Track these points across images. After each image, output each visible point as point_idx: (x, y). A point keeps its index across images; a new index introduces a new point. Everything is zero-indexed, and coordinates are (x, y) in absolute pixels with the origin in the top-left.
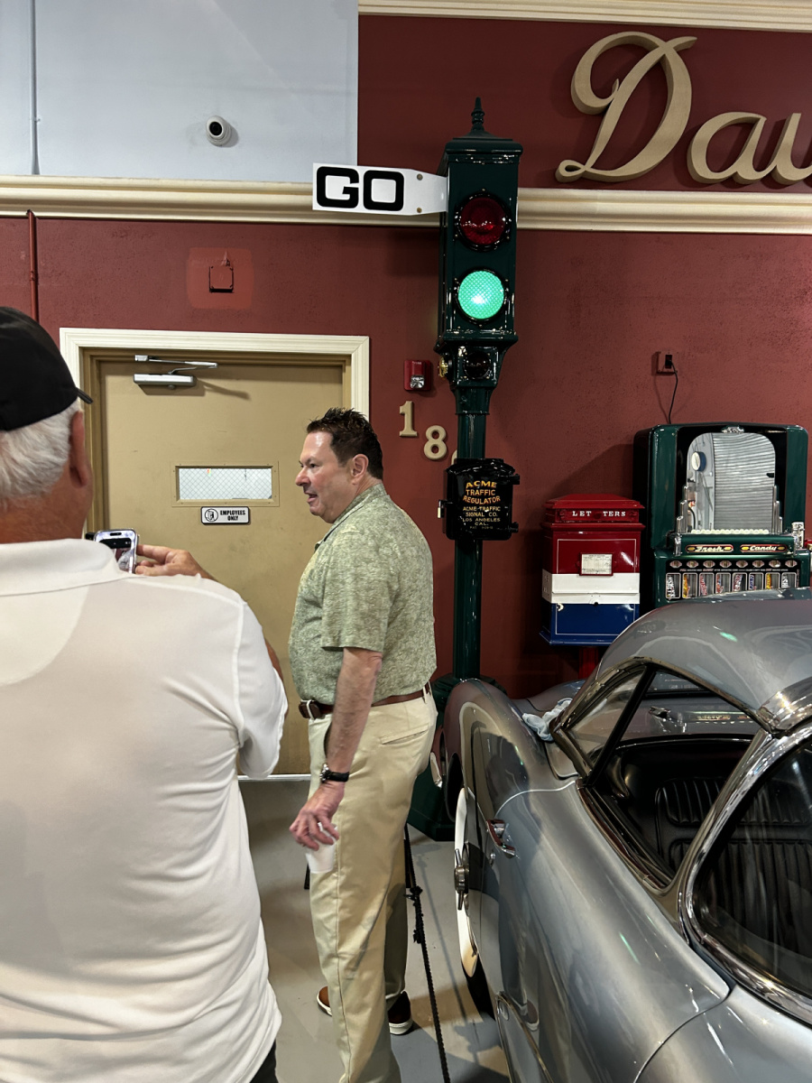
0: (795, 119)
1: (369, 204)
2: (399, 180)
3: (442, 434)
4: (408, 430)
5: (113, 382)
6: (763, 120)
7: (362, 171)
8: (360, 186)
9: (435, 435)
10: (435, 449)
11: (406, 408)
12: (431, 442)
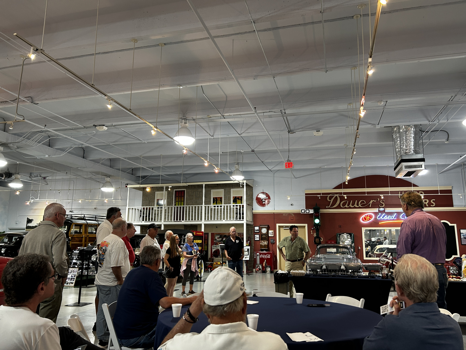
0: (352, 201)
1: (306, 212)
2: (309, 210)
3: (316, 234)
4: (312, 233)
5: (281, 228)
6: (348, 201)
7: (305, 210)
8: (305, 211)
9: (315, 234)
10: (315, 235)
11: (312, 231)
12: (314, 235)
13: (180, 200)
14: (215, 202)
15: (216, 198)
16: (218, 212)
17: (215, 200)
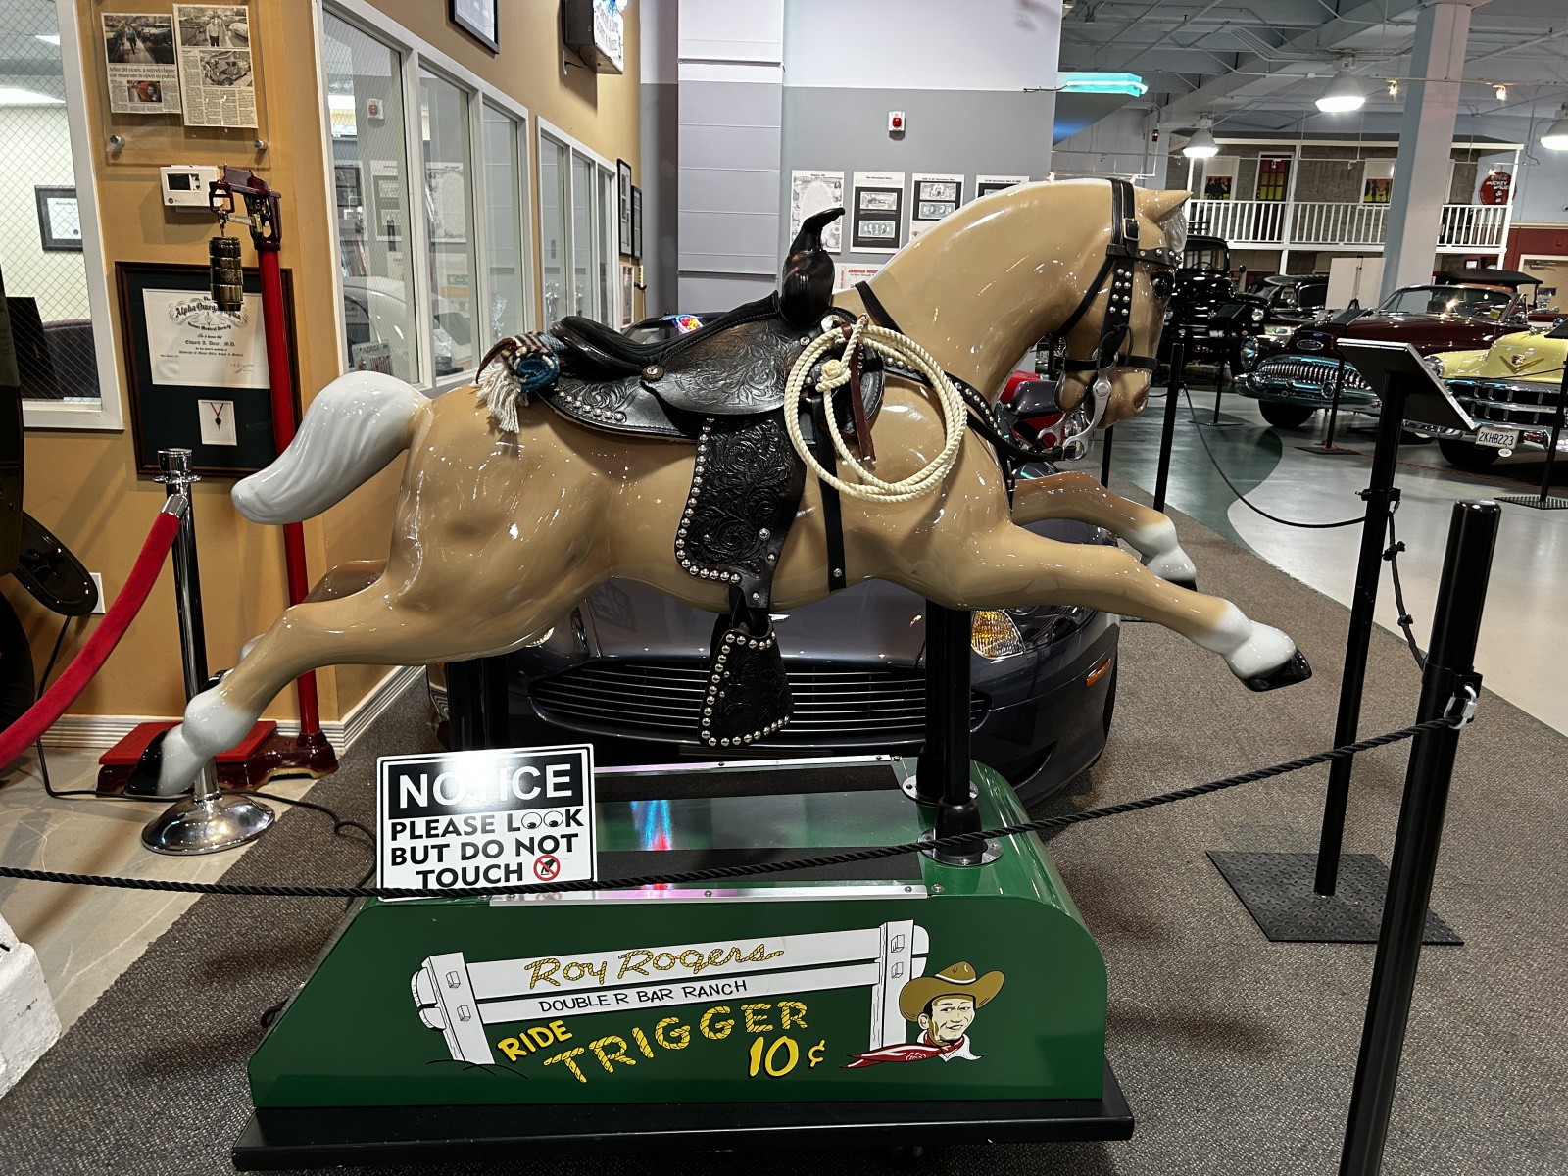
13: (1272, 183)
14: (1371, 192)
15: (1374, 181)
16: (1377, 220)
17: (1372, 186)
